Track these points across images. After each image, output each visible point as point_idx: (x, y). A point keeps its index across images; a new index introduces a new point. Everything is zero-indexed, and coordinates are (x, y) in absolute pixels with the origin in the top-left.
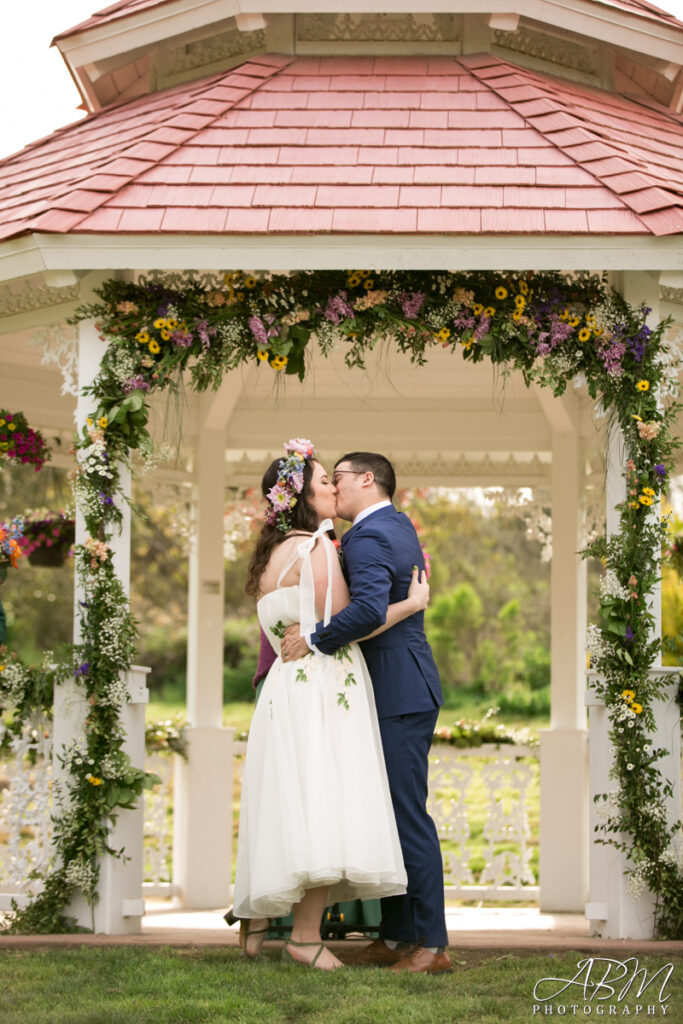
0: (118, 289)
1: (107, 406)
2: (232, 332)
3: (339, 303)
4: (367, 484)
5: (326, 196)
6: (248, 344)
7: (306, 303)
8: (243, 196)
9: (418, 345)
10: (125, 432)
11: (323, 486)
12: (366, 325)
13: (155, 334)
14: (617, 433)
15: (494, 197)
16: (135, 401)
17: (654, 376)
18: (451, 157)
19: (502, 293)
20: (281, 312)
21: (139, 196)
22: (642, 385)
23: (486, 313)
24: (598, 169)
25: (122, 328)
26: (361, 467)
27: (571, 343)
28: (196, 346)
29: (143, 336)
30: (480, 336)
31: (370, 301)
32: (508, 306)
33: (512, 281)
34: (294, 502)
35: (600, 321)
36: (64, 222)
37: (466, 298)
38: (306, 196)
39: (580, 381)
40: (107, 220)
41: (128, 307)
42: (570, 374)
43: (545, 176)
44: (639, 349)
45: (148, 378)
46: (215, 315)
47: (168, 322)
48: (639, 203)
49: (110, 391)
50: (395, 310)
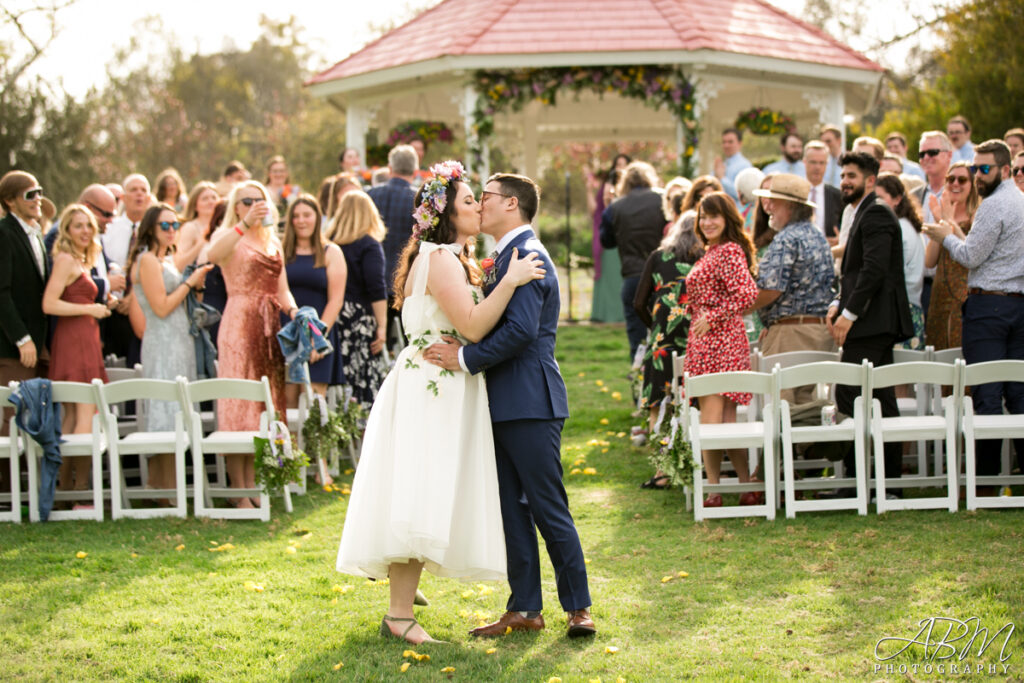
0: (481, 74)
1: (478, 121)
2: (526, 90)
3: (568, 78)
4: (510, 208)
5: (563, 34)
6: (533, 94)
7: (555, 77)
8: (529, 36)
9: (601, 92)
10: (485, 130)
11: (466, 205)
12: (579, 85)
13: (496, 92)
14: (680, 127)
15: (628, 33)
16: (489, 119)
17: (693, 102)
18: (614, 14)
19: (632, 72)
20: (545, 81)
21: (488, 37)
22: (688, 107)
23: (626, 80)
24: (672, 19)
25: (484, 90)
26: (509, 191)
27: (659, 91)
28: (512, 95)
29: (491, 92)
30: (625, 88)
31: (581, 76)
32: (634, 78)
33: (636, 68)
34: (436, 221)
35: (672, 82)
36: (458, 50)
37: (618, 74)
38: (553, 35)
39: (665, 106)
40: (476, 48)
41: (485, 81)
42: (661, 103)
43: (652, 22)
44: (687, 93)
45: (493, 109)
46: (520, 83)
47: (501, 86)
48: (686, 35)
49: (479, 115)
50: (590, 80)
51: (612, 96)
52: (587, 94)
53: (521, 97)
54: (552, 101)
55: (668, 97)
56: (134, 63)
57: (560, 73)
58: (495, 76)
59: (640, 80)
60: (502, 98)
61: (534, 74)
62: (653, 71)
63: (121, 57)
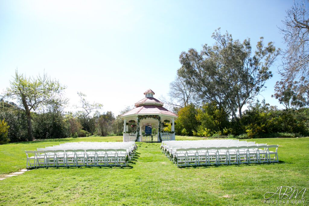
31: (149, 116)
36: (136, 113)
40: (138, 113)
44: (160, 118)
48: (159, 112)
49: (138, 120)
51: (152, 118)
52: (149, 118)
53: (143, 118)
54: (146, 119)
55: (158, 118)
56: (96, 115)
57: (147, 116)
58: (140, 116)
59: (155, 117)
60: (141, 118)
61: (144, 116)
62: (156, 116)
63: (95, 115)
